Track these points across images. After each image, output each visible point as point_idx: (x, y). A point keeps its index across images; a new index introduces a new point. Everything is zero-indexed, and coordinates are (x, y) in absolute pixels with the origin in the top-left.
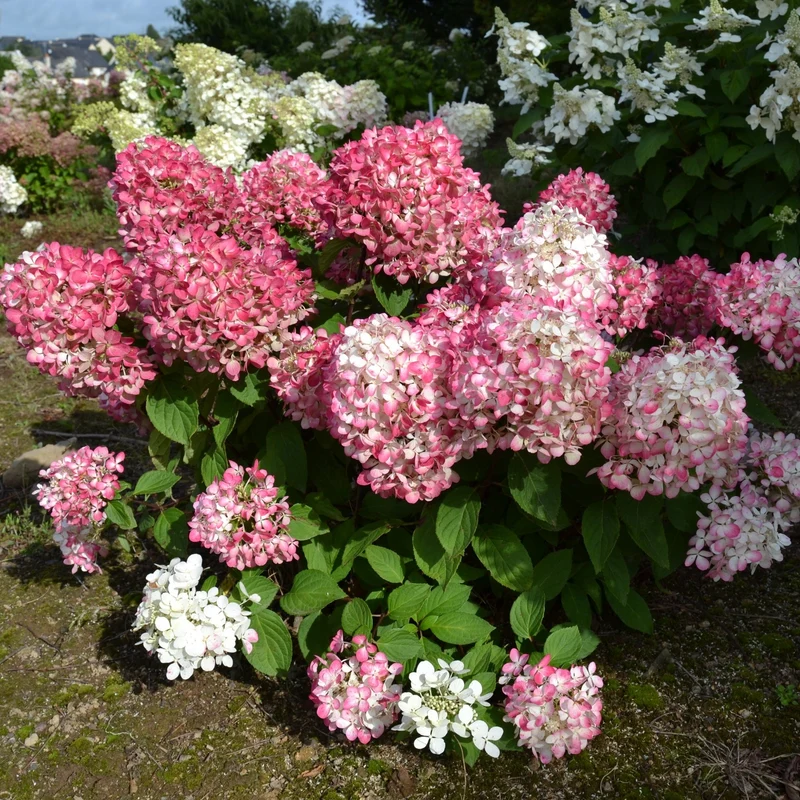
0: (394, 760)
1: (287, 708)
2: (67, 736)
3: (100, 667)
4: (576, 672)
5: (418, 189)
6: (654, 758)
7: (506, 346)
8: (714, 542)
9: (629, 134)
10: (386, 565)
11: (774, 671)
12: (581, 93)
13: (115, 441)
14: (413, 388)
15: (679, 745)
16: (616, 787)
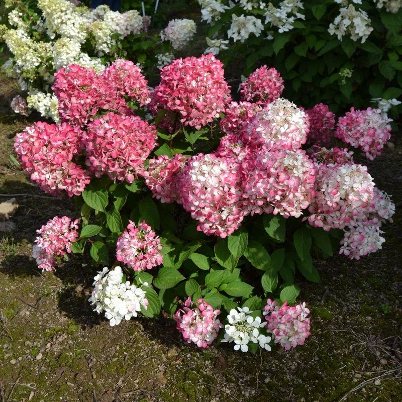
0: (214, 353)
1: (157, 331)
2: (56, 353)
3: (63, 317)
4: (298, 307)
5: (206, 87)
6: (334, 343)
7: (272, 170)
8: (352, 243)
9: (268, 36)
10: (201, 262)
11: (377, 297)
12: (244, 18)
13: (30, 197)
14: (226, 189)
15: (344, 336)
16: (320, 358)
